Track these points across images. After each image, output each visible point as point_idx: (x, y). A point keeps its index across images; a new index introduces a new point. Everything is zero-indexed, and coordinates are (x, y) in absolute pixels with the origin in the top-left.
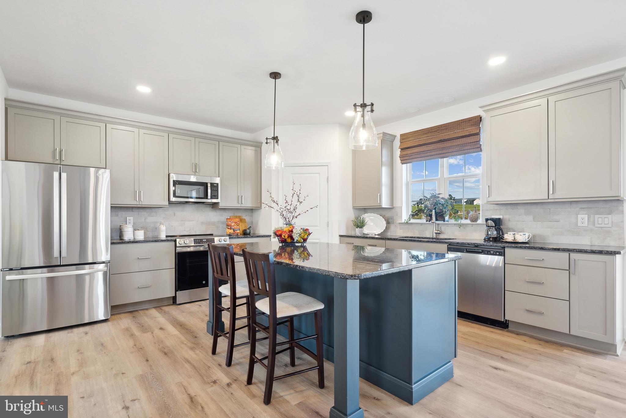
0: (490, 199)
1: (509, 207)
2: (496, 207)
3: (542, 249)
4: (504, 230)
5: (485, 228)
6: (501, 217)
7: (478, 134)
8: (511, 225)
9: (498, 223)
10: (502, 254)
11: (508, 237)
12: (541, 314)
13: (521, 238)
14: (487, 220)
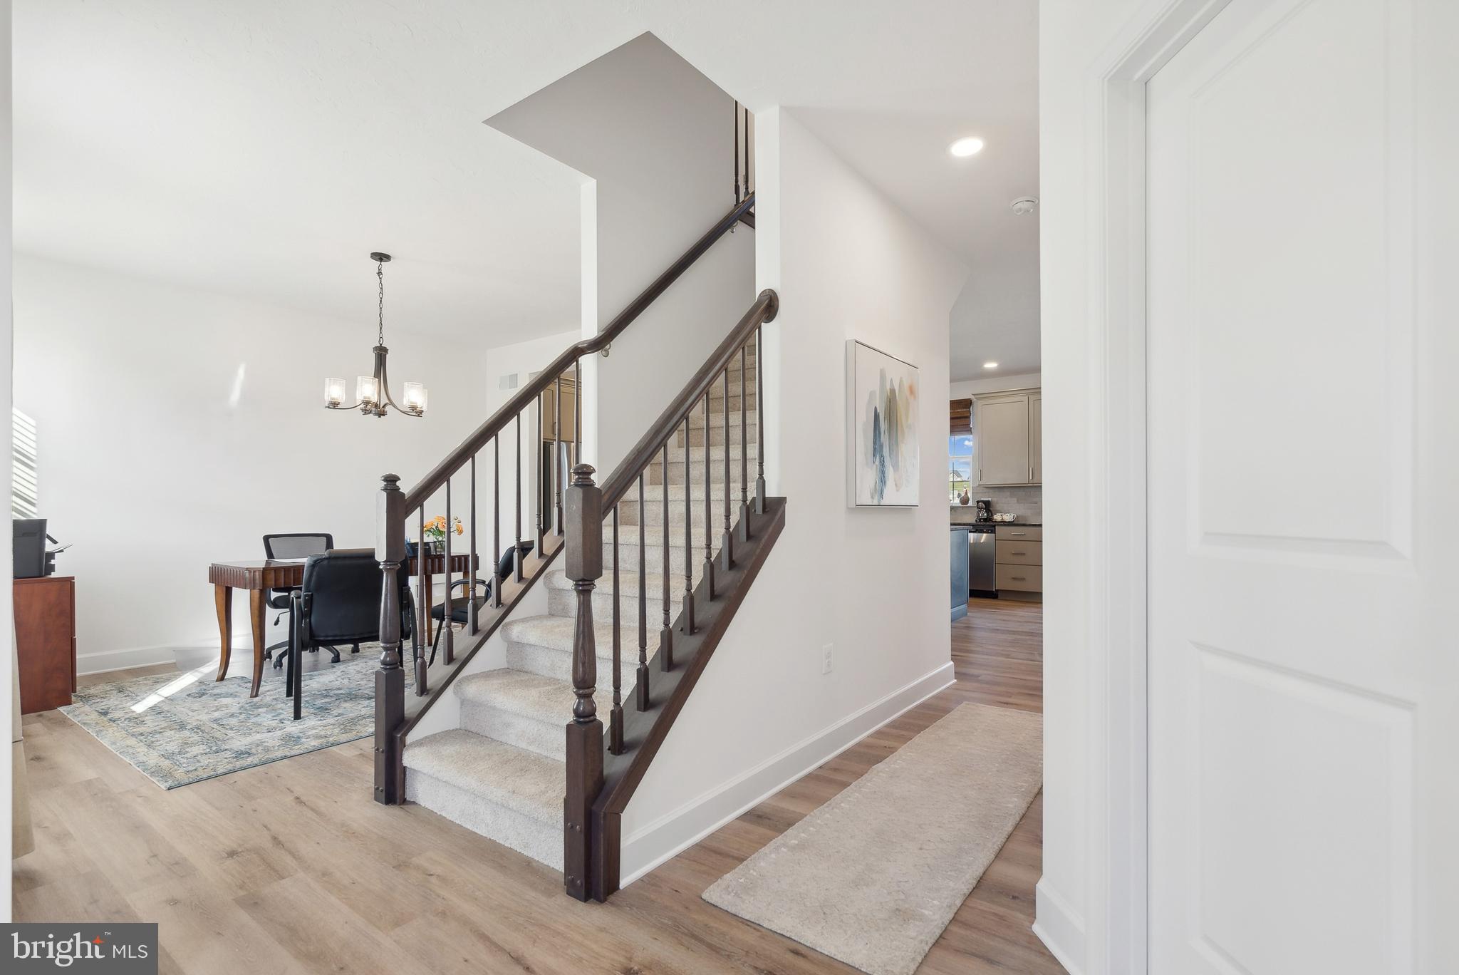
0: (981, 483)
1: (997, 490)
2: (985, 490)
3: (1024, 525)
4: (993, 512)
5: (976, 510)
6: (990, 499)
7: (968, 417)
8: (998, 507)
9: (988, 505)
10: (993, 531)
11: (997, 517)
12: (1023, 579)
13: (1008, 518)
14: (978, 502)
